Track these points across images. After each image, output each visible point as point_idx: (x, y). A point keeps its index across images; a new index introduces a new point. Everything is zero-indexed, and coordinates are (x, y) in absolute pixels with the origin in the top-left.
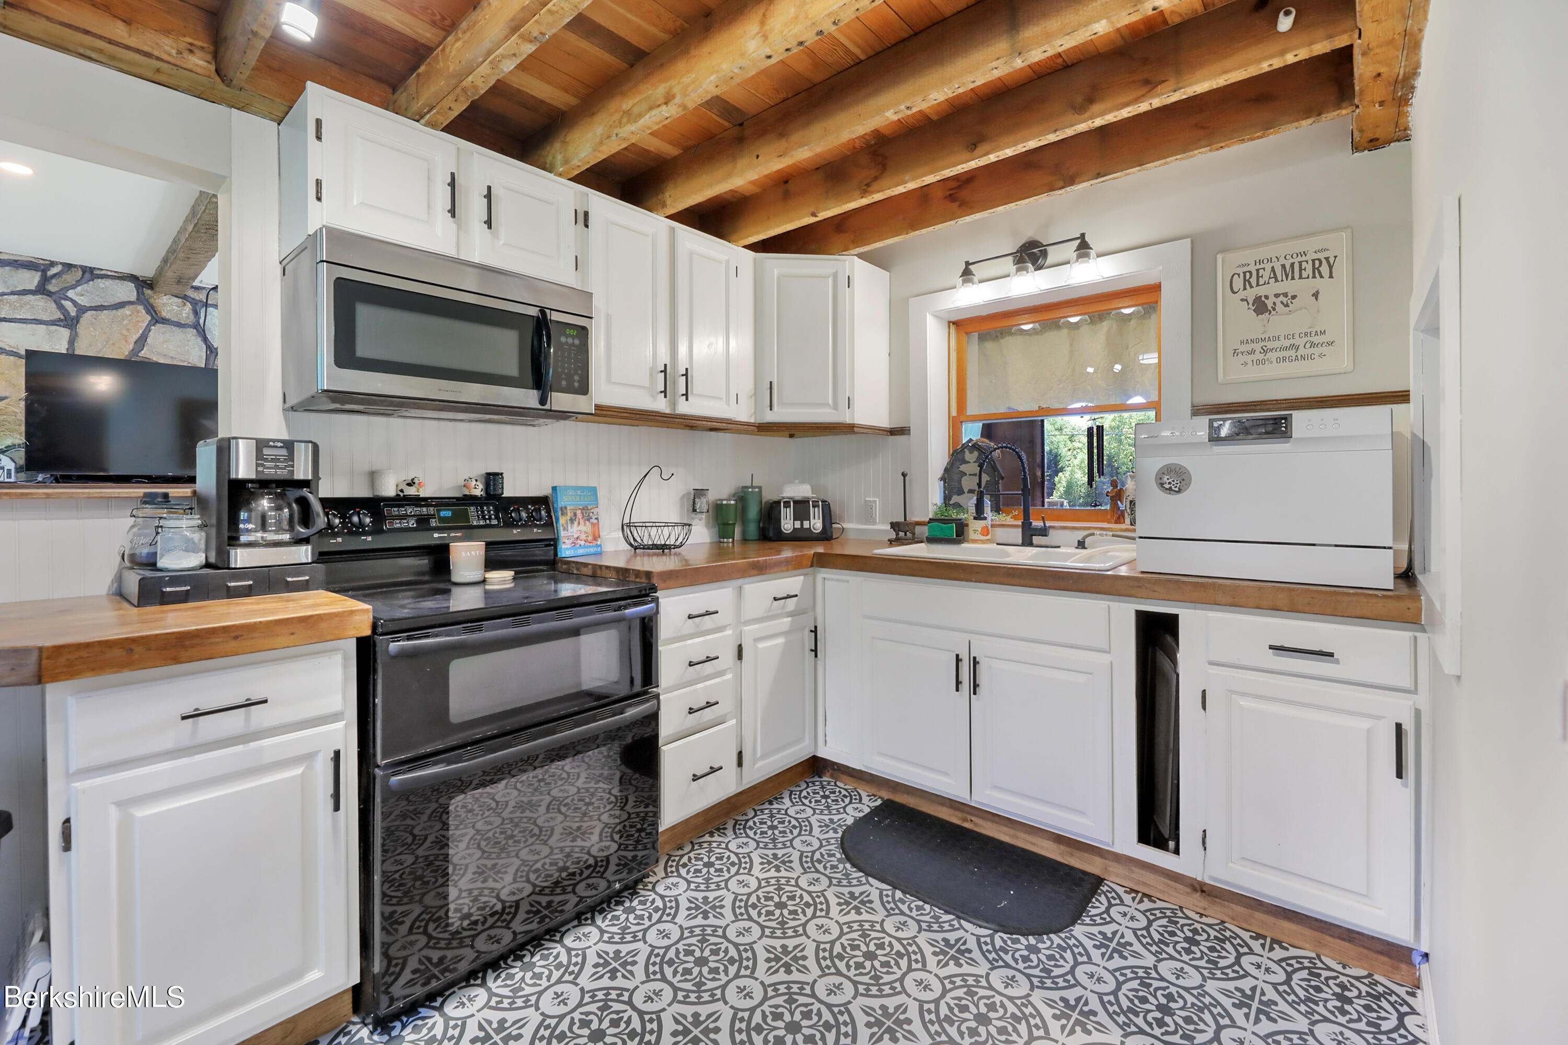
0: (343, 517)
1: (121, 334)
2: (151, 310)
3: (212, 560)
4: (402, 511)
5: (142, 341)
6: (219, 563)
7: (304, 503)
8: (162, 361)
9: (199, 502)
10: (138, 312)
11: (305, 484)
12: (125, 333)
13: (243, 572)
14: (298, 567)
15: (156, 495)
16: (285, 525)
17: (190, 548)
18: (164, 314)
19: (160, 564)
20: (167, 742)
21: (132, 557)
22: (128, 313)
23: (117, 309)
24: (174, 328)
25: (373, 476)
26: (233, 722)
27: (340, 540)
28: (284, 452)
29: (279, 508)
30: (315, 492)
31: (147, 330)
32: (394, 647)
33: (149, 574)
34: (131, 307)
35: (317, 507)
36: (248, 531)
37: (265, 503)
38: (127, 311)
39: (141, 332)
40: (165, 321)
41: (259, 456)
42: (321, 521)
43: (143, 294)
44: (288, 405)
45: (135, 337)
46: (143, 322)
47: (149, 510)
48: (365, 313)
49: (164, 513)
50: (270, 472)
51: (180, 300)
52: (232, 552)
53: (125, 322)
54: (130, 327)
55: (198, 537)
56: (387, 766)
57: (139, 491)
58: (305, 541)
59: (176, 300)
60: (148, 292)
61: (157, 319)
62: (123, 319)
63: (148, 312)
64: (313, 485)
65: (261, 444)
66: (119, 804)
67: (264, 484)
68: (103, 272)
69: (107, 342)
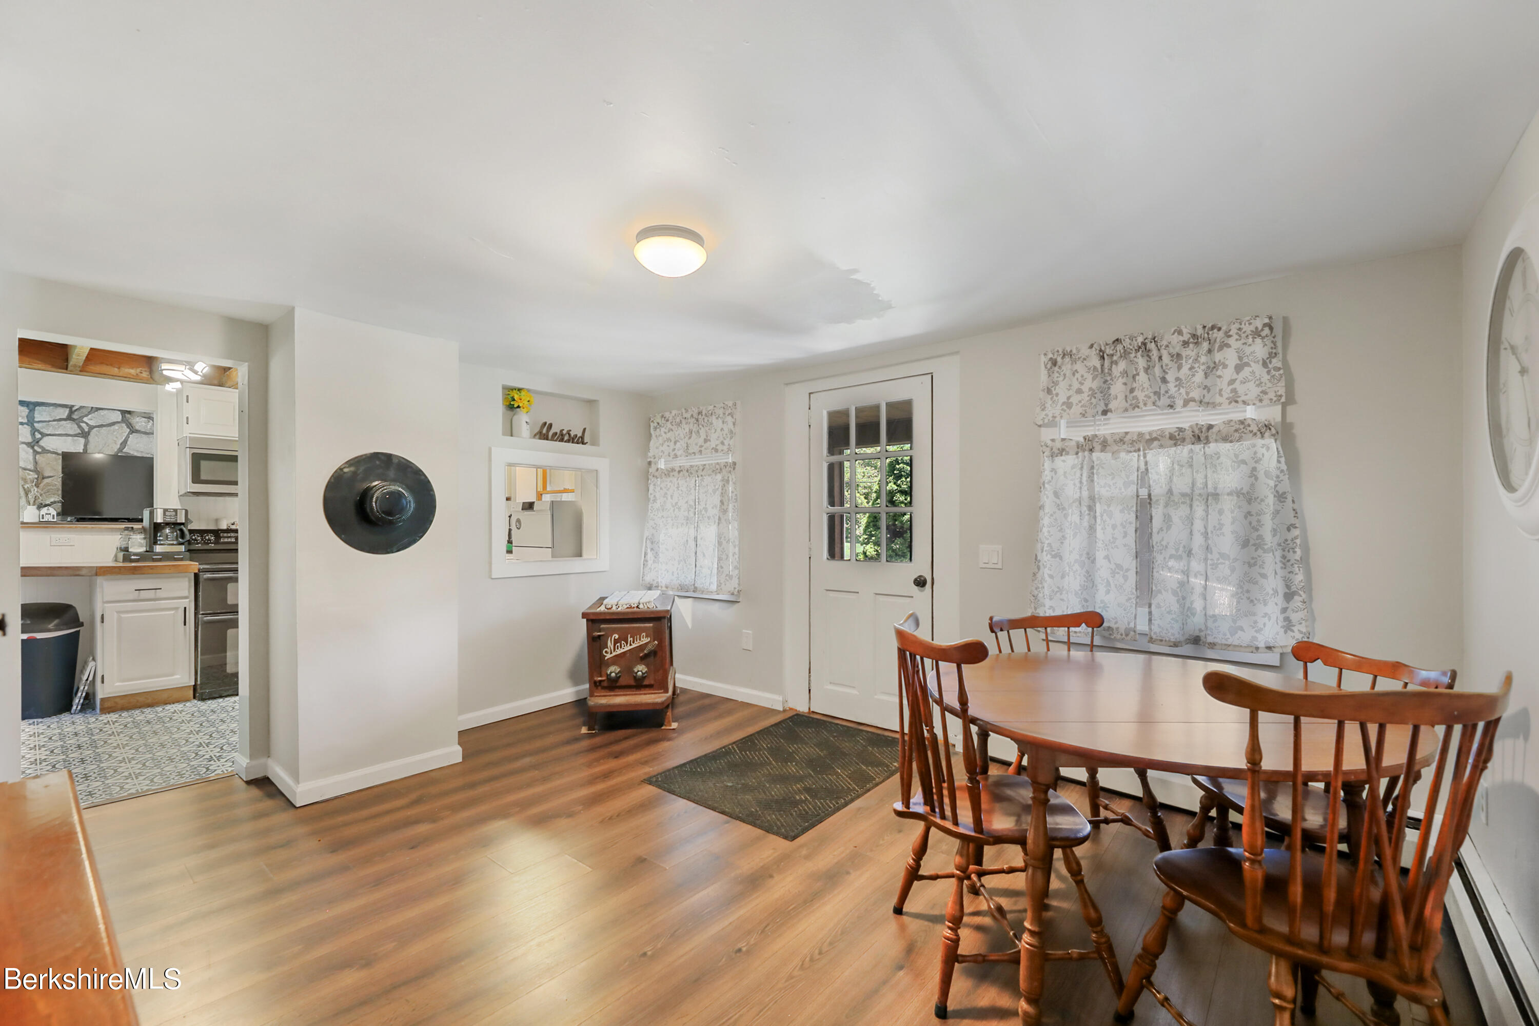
0: (202, 536)
2: (130, 426)
3: (148, 550)
4: (229, 535)
5: (124, 443)
6: (150, 550)
7: (181, 530)
8: (136, 454)
9: (144, 530)
11: (183, 524)
12: (115, 439)
13: (158, 554)
14: (179, 553)
15: (129, 527)
16: (175, 539)
17: (141, 546)
18: (137, 428)
19: (130, 550)
20: (131, 597)
21: (121, 548)
22: (117, 428)
23: (110, 427)
24: (143, 435)
25: (217, 521)
26: (151, 594)
27: (200, 545)
28: (174, 513)
29: (172, 533)
30: (186, 527)
31: (128, 437)
32: (205, 576)
33: (125, 553)
34: (118, 425)
35: (187, 532)
36: (160, 540)
37: (167, 531)
38: (116, 427)
39: (124, 438)
40: (137, 431)
41: (164, 514)
42: (188, 537)
43: (125, 417)
44: (180, 494)
45: (121, 441)
46: (125, 433)
47: (126, 532)
48: (204, 464)
49: (132, 534)
50: (168, 520)
51: (146, 419)
52: (155, 547)
53: (115, 433)
54: (118, 436)
55: (143, 542)
56: (203, 614)
57: (123, 526)
58: (182, 544)
59: (144, 419)
60: (128, 416)
61: (133, 431)
62: (114, 432)
63: (128, 427)
64: (186, 525)
65: (165, 511)
66: (117, 612)
67: (167, 524)
68: (103, 409)
69: (105, 444)
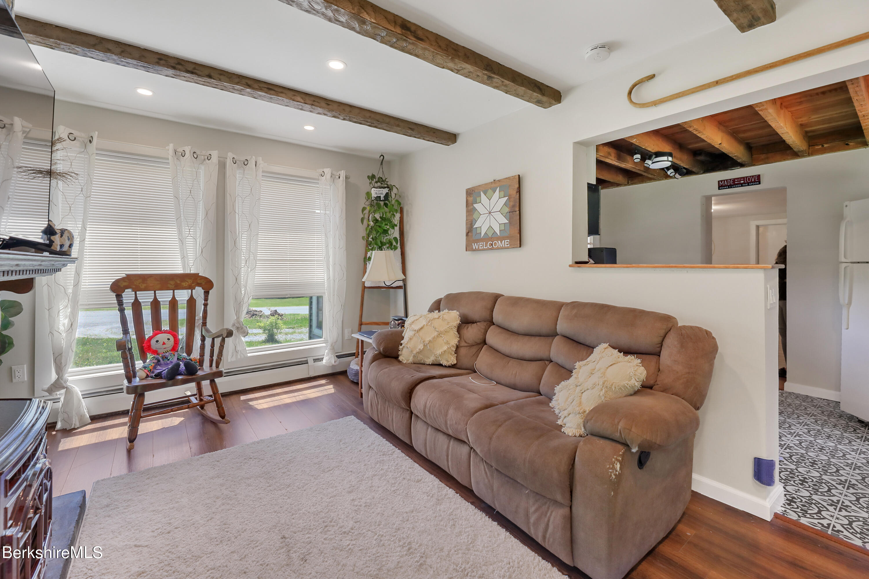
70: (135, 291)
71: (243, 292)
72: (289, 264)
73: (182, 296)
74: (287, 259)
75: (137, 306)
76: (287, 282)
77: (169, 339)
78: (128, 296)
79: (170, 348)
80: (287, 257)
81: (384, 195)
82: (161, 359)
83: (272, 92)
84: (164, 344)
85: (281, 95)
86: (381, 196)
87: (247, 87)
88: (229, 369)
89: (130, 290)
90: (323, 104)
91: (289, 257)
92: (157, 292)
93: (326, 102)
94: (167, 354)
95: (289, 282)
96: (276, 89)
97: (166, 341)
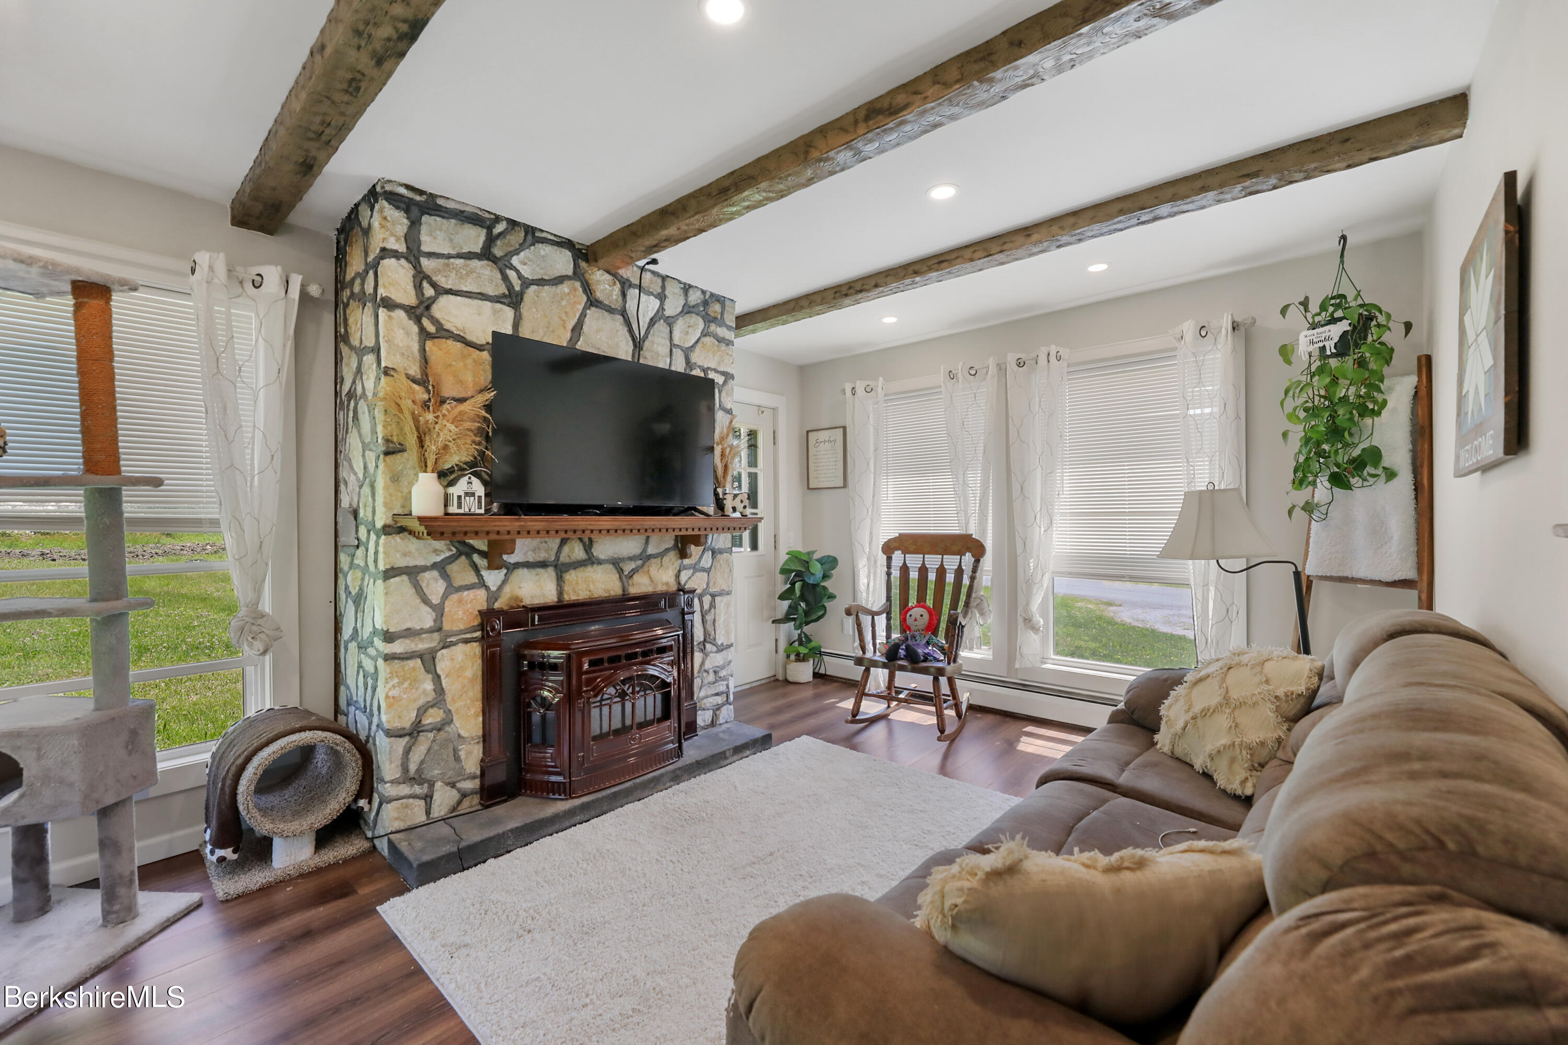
1: (560, 318)
2: (587, 288)
5: (578, 329)
8: (596, 351)
10: (575, 290)
12: (564, 317)
18: (598, 295)
22: (566, 290)
23: (556, 284)
24: (605, 313)
31: (583, 315)
34: (570, 283)
38: (565, 288)
39: (577, 317)
40: (599, 304)
43: (580, 266)
45: (573, 323)
46: (580, 303)
51: (614, 279)
53: (564, 302)
54: (568, 310)
59: (607, 276)
60: (583, 264)
61: (593, 302)
62: (562, 299)
63: (584, 291)
68: (544, 235)
70: (904, 553)
71: (1032, 565)
72: (1129, 519)
73: (951, 562)
74: (1125, 512)
75: (905, 569)
76: (1126, 554)
77: (922, 616)
78: (898, 557)
79: (923, 627)
80: (1125, 508)
81: (1336, 339)
82: (909, 638)
83: (945, 264)
84: (916, 620)
85: (959, 260)
86: (1327, 344)
87: (914, 275)
88: (1025, 680)
89: (900, 552)
90: (1020, 239)
91: (1129, 508)
92: (926, 556)
93: (1025, 234)
94: (916, 633)
95: (1130, 554)
96: (948, 257)
97: (918, 617)
